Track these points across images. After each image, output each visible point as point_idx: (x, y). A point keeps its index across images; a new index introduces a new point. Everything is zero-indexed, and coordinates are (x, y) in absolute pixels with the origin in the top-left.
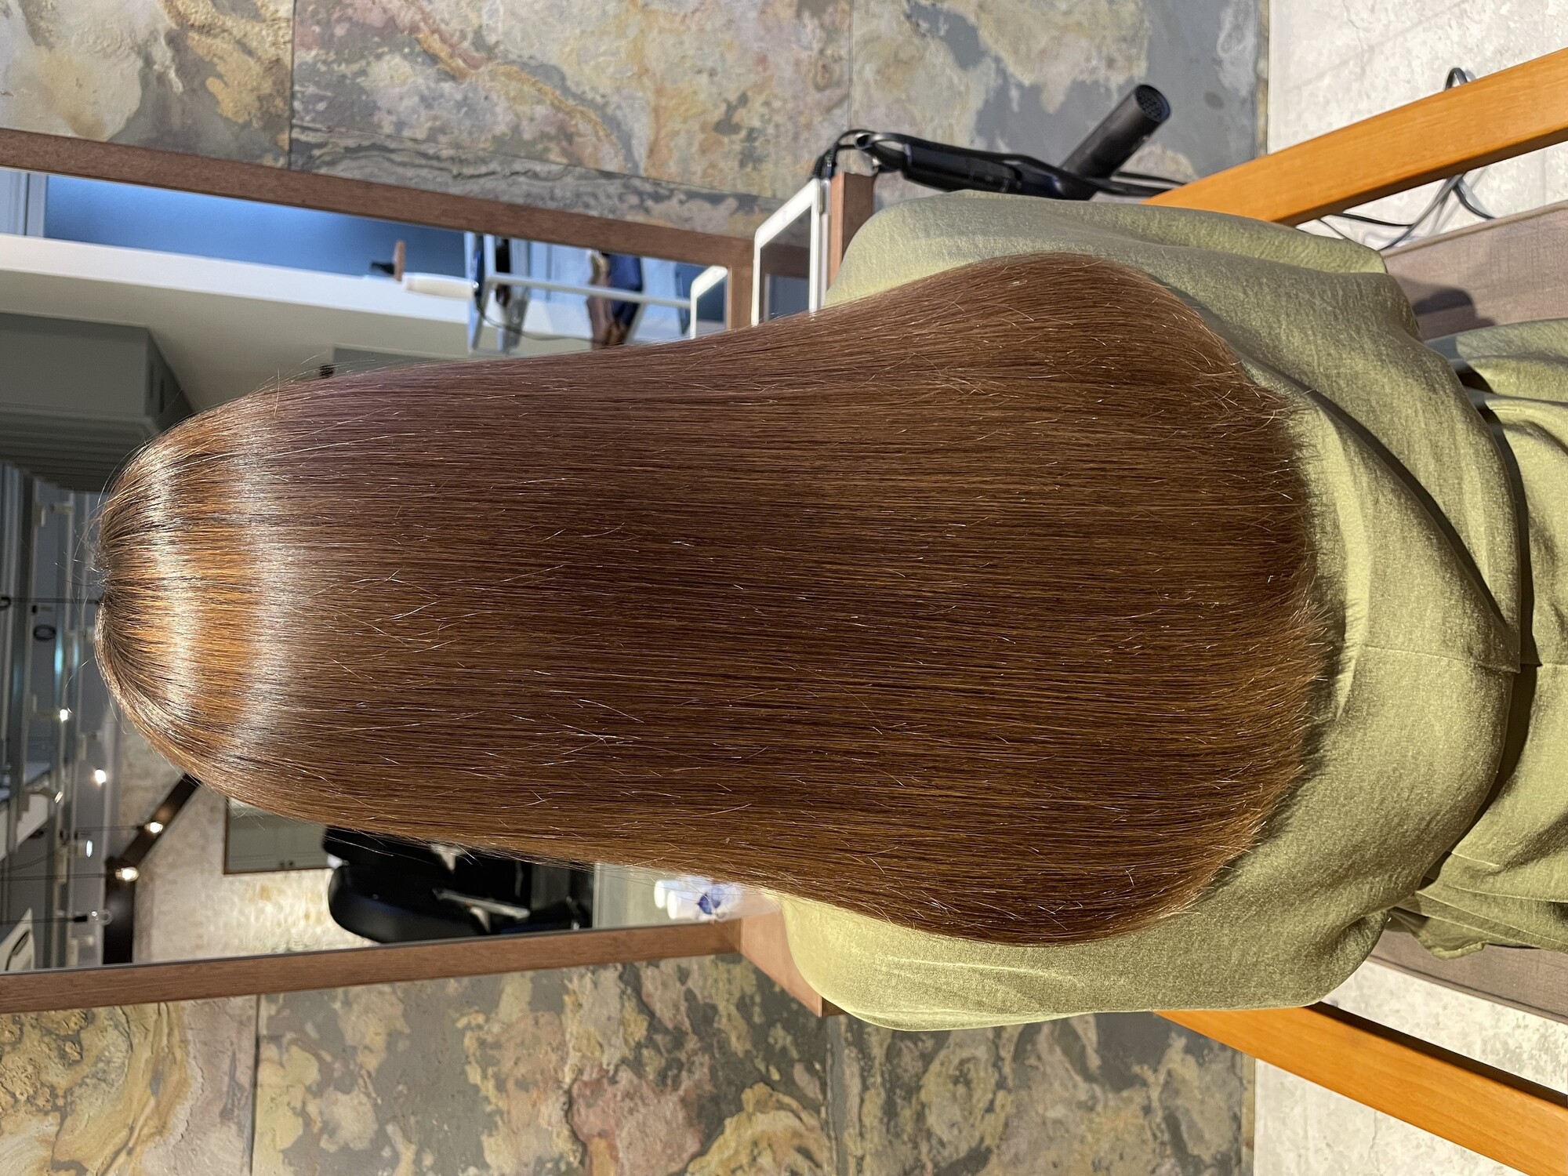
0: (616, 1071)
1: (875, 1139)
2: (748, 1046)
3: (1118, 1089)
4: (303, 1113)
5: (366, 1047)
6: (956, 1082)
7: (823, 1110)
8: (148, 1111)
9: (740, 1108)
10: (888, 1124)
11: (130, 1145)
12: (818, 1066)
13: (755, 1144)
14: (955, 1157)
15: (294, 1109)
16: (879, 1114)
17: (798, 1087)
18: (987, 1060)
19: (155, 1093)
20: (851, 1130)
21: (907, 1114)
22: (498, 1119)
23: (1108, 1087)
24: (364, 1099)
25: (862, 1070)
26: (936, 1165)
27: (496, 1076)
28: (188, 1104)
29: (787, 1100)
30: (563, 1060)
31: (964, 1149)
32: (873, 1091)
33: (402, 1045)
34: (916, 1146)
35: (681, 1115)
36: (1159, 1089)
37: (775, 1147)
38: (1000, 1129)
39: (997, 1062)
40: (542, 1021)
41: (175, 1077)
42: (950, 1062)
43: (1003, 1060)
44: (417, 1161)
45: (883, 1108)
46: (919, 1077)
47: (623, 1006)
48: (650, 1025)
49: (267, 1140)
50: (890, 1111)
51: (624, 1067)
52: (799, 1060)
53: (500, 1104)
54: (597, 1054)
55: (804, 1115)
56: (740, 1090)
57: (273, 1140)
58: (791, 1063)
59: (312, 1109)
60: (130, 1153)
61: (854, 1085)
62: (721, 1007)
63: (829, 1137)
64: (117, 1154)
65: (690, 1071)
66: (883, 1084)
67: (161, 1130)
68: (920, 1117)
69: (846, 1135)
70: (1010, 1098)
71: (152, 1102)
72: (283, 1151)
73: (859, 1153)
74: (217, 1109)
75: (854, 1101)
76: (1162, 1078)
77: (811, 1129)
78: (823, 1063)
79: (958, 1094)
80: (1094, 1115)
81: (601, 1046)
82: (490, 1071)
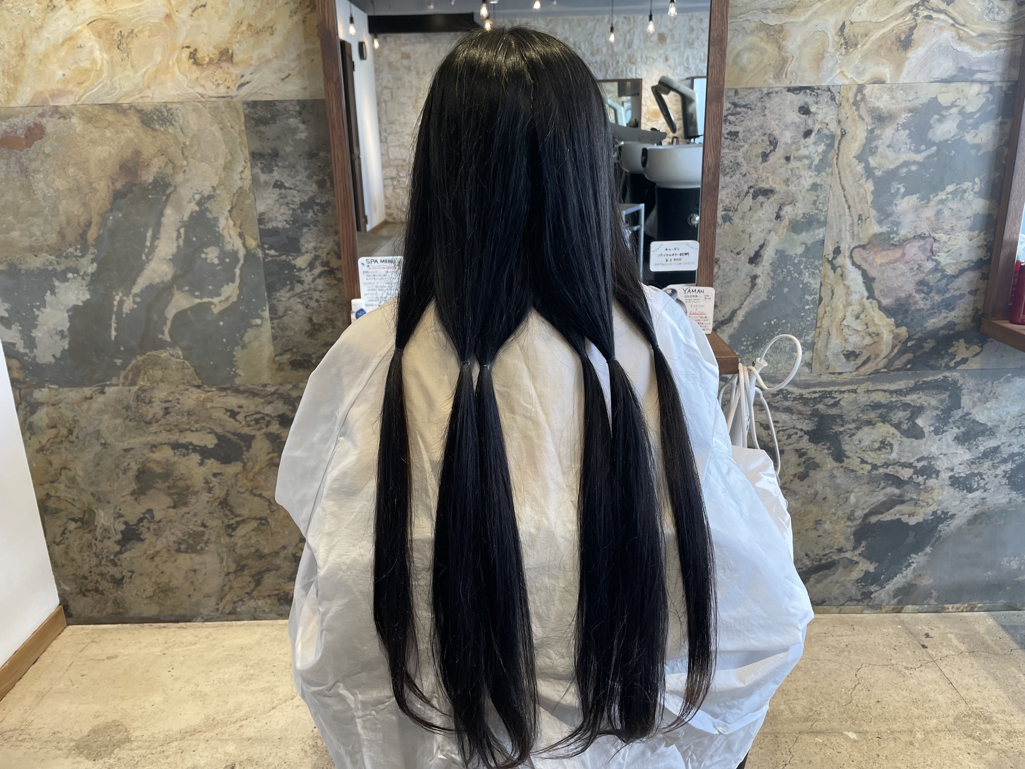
0: (933, 260)
1: (863, 399)
2: (929, 328)
3: (855, 534)
4: (953, 105)
5: (977, 134)
6: (882, 442)
7: (886, 370)
8: (971, 33)
9: (898, 325)
10: (870, 405)
11: (956, 25)
12: (909, 366)
13: (878, 335)
14: (843, 443)
15: (956, 101)
16: (876, 401)
17: (901, 356)
18: (889, 459)
19: (979, 35)
20: (871, 385)
21: (872, 415)
22: (926, 201)
23: (858, 527)
24: (952, 135)
25: (901, 391)
26: (841, 433)
27: (947, 199)
28: (970, 51)
29: (896, 350)
30: (947, 233)
31: (846, 447)
32: (889, 396)
33: (973, 152)
34: (854, 421)
35: (903, 295)
36: (849, 558)
37: (874, 346)
38: (851, 468)
39: (886, 465)
40: (968, 221)
41: (984, 44)
42: (893, 439)
43: (887, 468)
44: (915, 163)
45: (879, 402)
46: (890, 422)
47: (965, 261)
48: (953, 276)
49: (944, 89)
50: (876, 406)
51: (935, 263)
52: (915, 356)
53: (933, 202)
54: (946, 250)
55: (886, 360)
56: (906, 325)
57: (944, 92)
58: (914, 352)
59: (954, 110)
60: (953, 25)
61: (893, 387)
62: (953, 313)
63: (870, 374)
64: (953, 19)
65: (924, 298)
66: (891, 402)
67: (960, 39)
68: (869, 423)
69: (869, 383)
70: (865, 472)
71: (974, 34)
72: (936, 97)
73: (858, 391)
74: (965, 65)
75: (886, 386)
76: (855, 559)
77: (877, 364)
78: (910, 369)
79: (875, 443)
80: (845, 520)
81: (948, 251)
82: (950, 196)
